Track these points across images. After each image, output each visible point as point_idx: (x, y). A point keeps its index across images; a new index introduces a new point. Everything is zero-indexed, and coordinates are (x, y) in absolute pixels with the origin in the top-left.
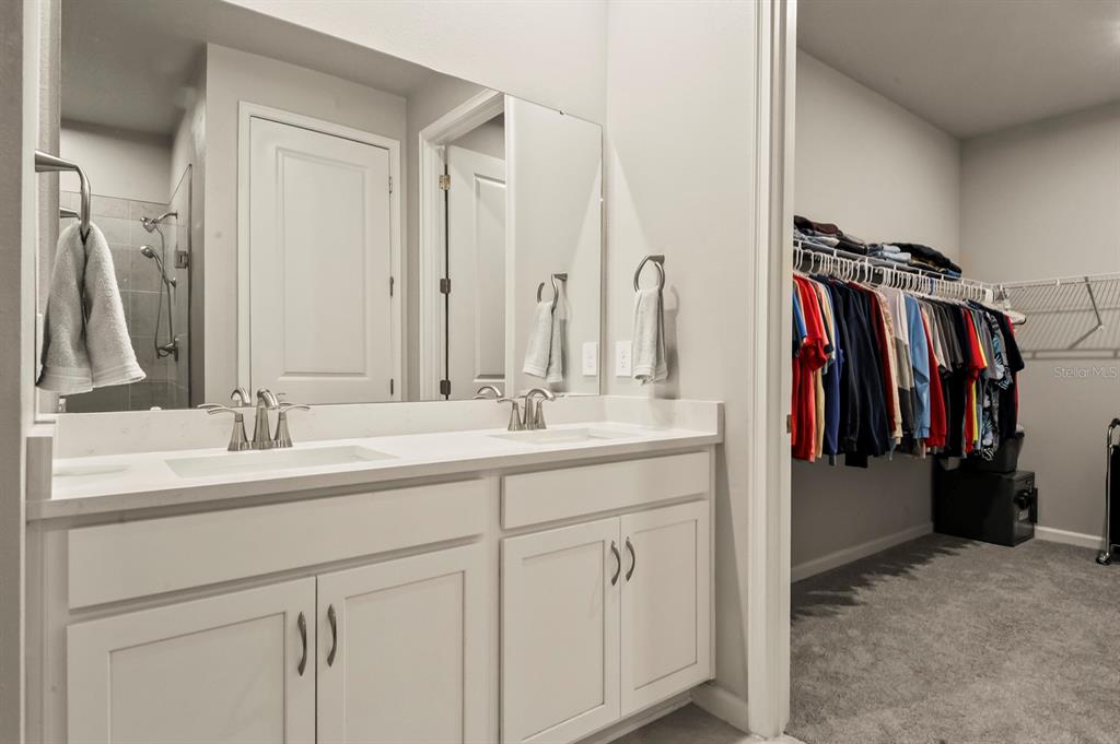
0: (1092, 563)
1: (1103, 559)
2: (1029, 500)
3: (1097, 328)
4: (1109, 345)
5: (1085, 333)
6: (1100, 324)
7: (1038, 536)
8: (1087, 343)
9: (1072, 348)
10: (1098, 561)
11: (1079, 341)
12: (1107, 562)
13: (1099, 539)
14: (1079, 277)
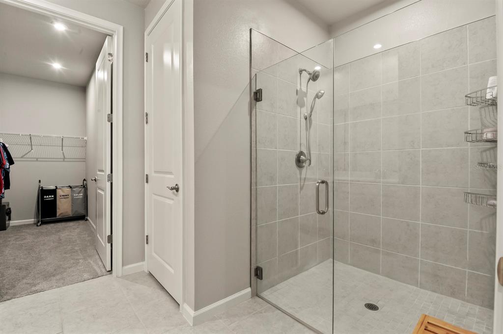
0: (35, 227)
1: (39, 225)
2: (9, 213)
3: (31, 151)
4: (35, 157)
5: (27, 152)
6: (32, 149)
7: (11, 225)
8: (27, 156)
9: (22, 157)
10: (37, 226)
11: (25, 155)
12: (40, 225)
13: (33, 220)
14: (28, 134)
